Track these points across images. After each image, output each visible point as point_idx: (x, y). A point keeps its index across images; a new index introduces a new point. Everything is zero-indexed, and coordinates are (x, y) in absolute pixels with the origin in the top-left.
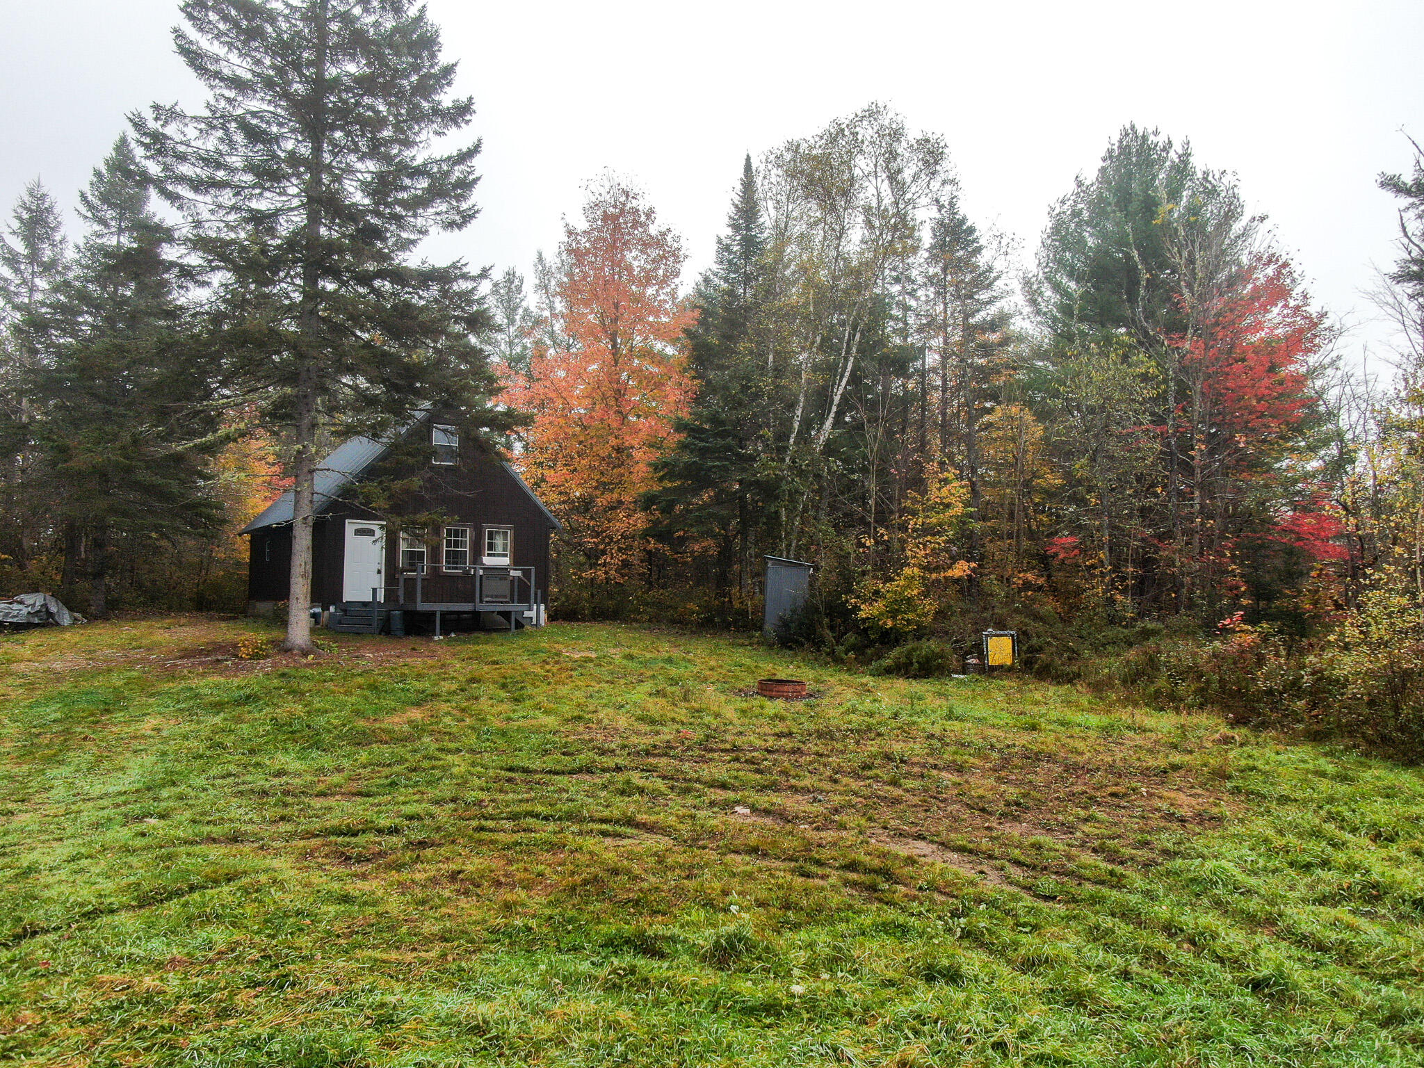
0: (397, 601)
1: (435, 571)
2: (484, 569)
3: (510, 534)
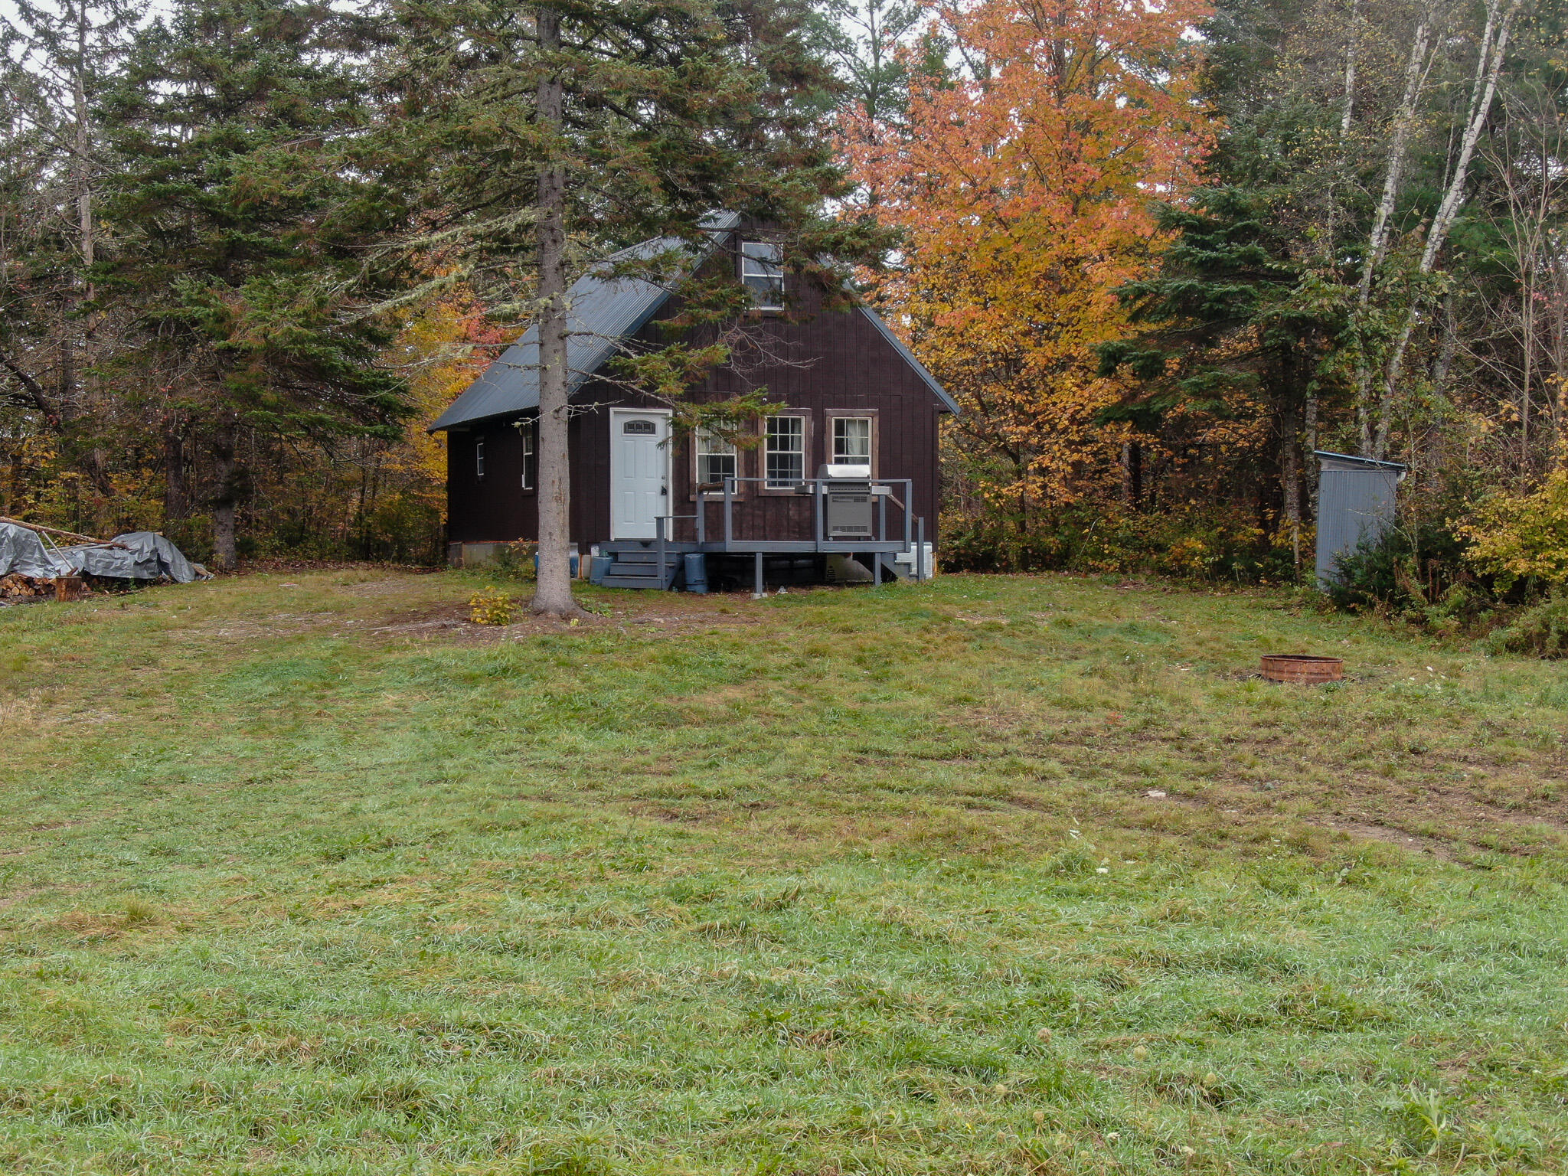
0: (694, 539)
1: (752, 488)
2: (830, 484)
3: (872, 424)
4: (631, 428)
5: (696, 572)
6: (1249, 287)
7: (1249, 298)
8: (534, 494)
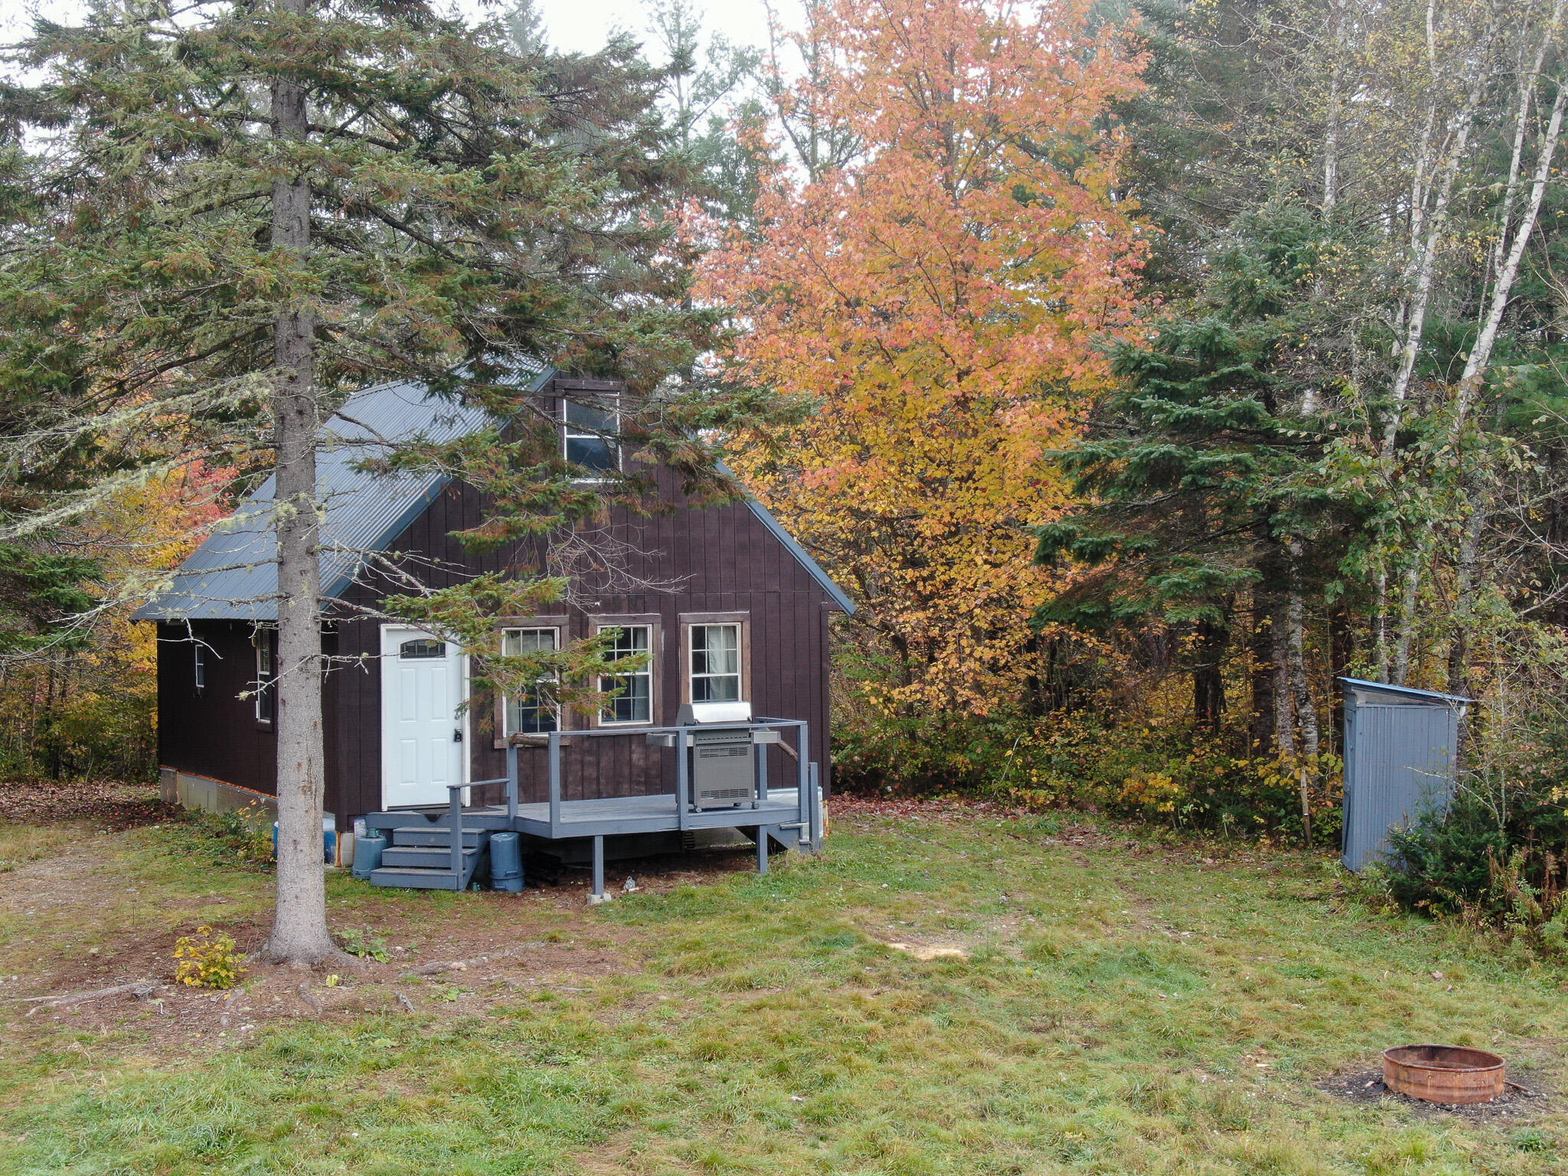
2: (696, 733)
3: (742, 632)
4: (411, 650)
5: (506, 861)
6: (1245, 455)
7: (1245, 470)
8: (272, 731)
